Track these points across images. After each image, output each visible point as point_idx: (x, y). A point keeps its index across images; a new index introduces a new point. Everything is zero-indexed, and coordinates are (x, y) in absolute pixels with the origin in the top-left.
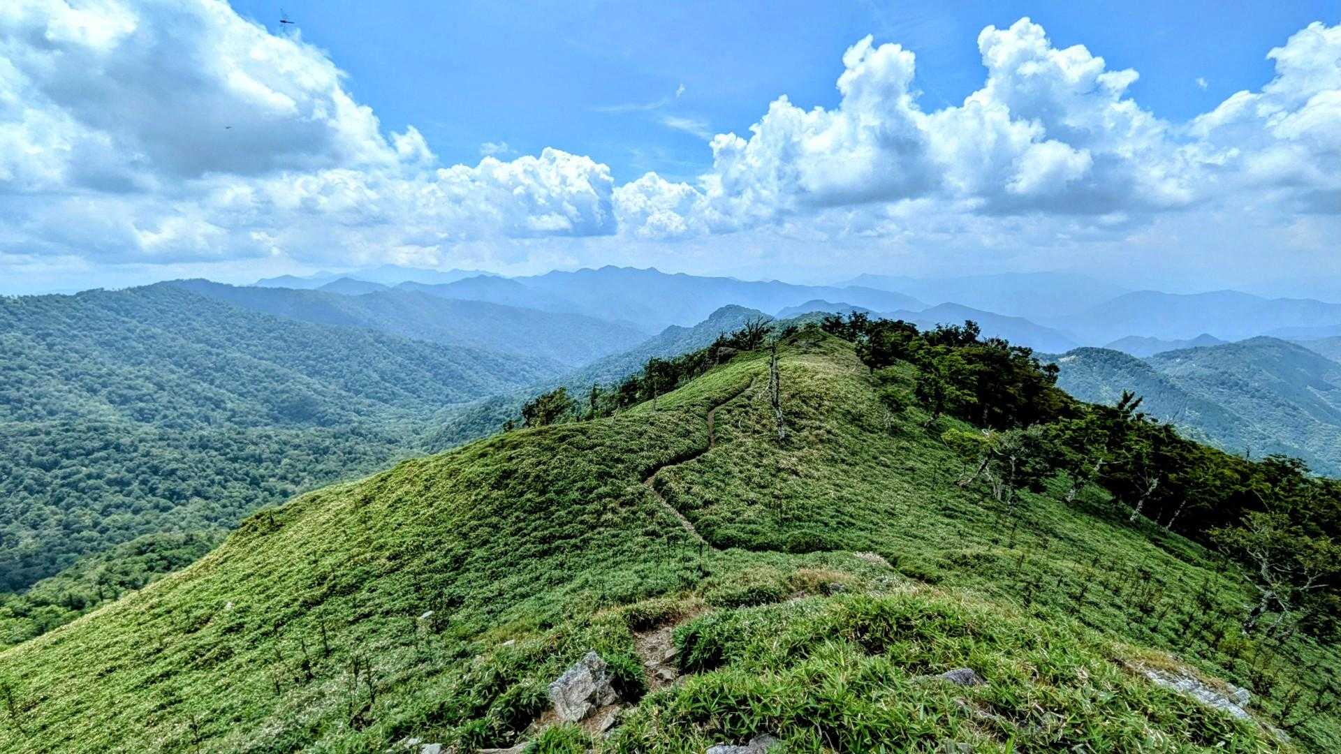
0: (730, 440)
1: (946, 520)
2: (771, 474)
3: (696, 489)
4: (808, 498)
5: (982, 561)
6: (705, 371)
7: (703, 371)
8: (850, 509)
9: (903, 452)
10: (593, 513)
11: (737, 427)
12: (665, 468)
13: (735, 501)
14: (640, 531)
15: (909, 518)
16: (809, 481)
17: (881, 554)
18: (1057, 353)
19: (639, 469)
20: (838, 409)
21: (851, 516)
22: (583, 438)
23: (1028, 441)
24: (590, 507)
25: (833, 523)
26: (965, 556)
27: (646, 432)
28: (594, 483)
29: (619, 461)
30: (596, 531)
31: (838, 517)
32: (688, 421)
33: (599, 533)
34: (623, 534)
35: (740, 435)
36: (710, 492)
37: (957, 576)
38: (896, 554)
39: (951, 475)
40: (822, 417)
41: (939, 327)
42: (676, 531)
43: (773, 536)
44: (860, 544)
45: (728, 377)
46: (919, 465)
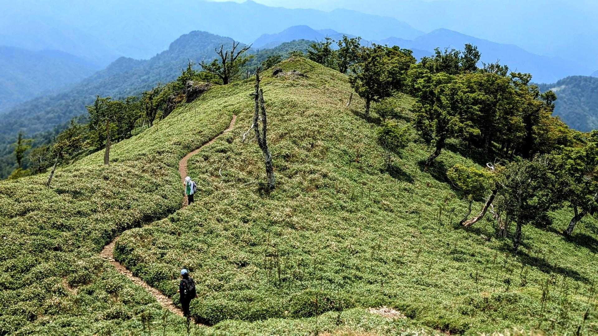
0: (210, 193)
1: (457, 264)
2: (263, 229)
3: (171, 254)
4: (308, 252)
5: (504, 302)
6: (171, 111)
7: (167, 112)
8: (354, 261)
9: (406, 194)
10: (30, 299)
11: (217, 176)
12: (128, 232)
13: (222, 264)
14: (99, 315)
15: (419, 266)
16: (307, 234)
17: (396, 307)
18: (548, 83)
19: (93, 235)
20: (333, 150)
21: (358, 269)
22: (10, 201)
23: (532, 173)
24: (25, 292)
25: (339, 278)
26: (486, 300)
27: (99, 188)
28: (30, 259)
29: (61, 227)
30: (37, 323)
31: (342, 271)
32: (154, 171)
33: (43, 324)
34: (76, 320)
35: (222, 185)
36: (190, 257)
37: (483, 321)
38: (414, 305)
39: (456, 215)
40: (316, 160)
41: (439, 53)
42: (149, 309)
43: (273, 301)
44: (372, 299)
45: (202, 116)
46: (424, 206)
